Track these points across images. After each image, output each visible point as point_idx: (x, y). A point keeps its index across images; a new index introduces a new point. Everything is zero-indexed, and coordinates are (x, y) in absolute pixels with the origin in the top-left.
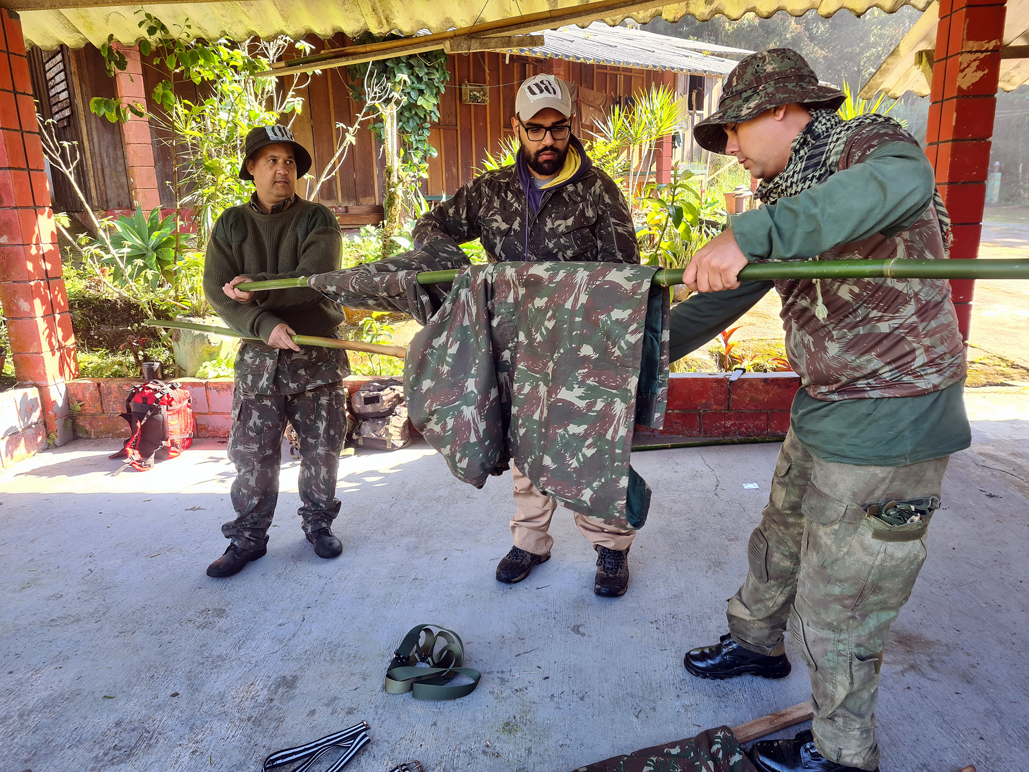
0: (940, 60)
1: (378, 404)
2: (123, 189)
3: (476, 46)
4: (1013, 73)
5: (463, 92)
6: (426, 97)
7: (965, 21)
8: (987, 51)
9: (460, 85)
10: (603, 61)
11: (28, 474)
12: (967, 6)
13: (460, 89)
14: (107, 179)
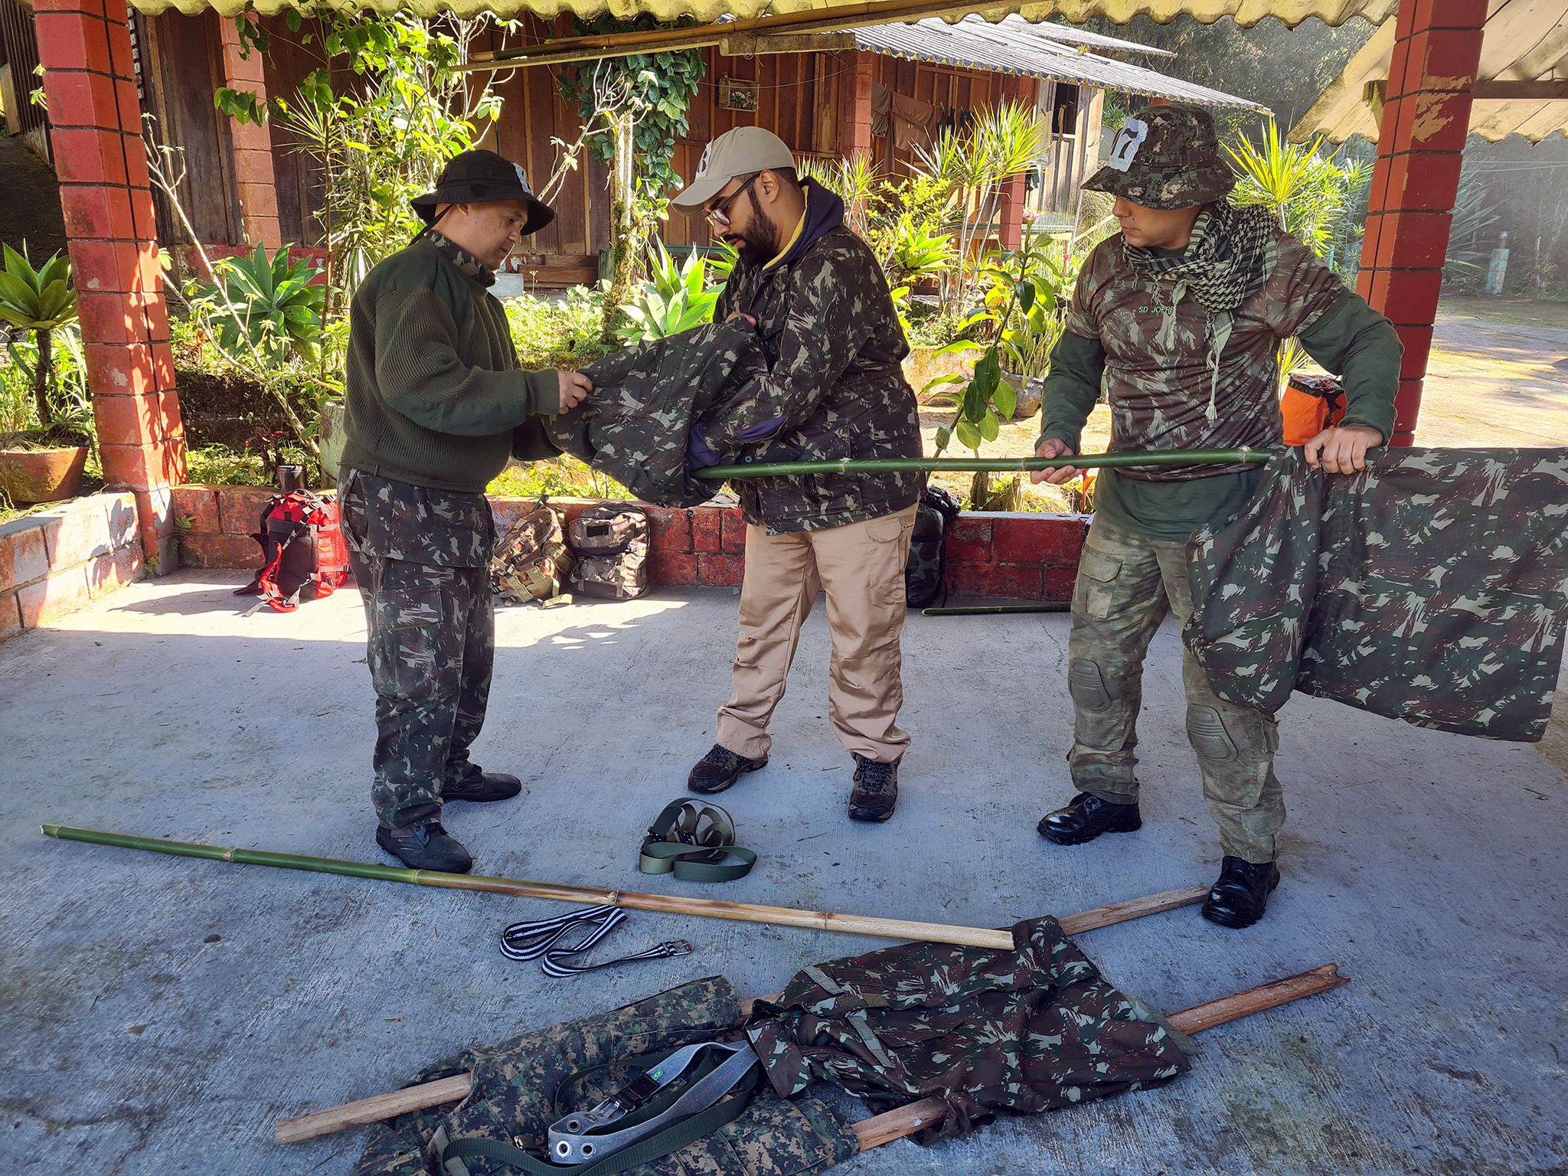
0: (1393, 99)
1: (607, 537)
2: (217, 213)
3: (764, 46)
4: (1500, 117)
5: (721, 92)
6: (671, 99)
7: (1427, 49)
8: (1453, 90)
9: (717, 82)
10: (931, 58)
11: (125, 609)
12: (1431, 28)
13: (717, 89)
14: (196, 198)
